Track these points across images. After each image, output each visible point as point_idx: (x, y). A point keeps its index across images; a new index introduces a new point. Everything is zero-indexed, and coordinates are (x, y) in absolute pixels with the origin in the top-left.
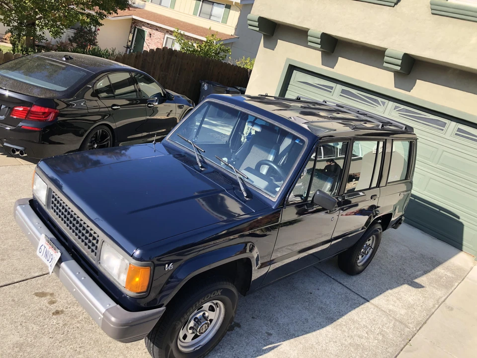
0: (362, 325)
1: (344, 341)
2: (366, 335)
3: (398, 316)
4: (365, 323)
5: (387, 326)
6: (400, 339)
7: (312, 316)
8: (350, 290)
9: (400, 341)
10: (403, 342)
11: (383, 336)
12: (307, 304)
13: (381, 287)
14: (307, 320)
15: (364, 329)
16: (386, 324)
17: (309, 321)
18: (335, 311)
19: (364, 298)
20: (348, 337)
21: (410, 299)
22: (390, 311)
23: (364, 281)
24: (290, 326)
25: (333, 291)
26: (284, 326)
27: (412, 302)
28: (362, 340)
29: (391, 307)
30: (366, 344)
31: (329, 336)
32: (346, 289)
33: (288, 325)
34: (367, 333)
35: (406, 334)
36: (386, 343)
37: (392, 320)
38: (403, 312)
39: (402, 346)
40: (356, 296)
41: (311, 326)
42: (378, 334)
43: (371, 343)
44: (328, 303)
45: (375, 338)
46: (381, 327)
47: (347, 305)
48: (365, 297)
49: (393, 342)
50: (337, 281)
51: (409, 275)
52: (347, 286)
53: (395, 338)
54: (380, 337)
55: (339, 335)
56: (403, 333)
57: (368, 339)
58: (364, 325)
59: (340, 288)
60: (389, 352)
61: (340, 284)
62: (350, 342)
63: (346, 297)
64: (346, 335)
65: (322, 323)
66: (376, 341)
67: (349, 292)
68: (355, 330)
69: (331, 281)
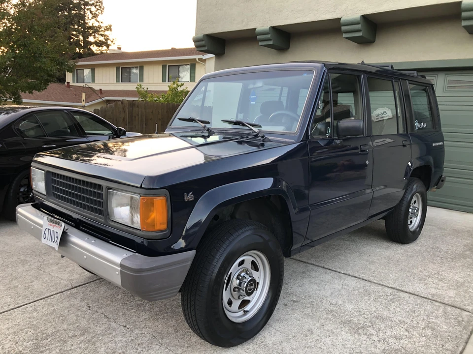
0: (397, 321)
1: (373, 349)
2: (407, 333)
3: (446, 300)
4: (400, 318)
5: (434, 315)
6: (459, 328)
7: (318, 325)
8: (370, 281)
9: (460, 331)
10: (465, 331)
11: (433, 329)
12: (309, 310)
13: (413, 271)
14: (311, 331)
15: (402, 326)
16: (432, 313)
17: (315, 331)
18: (353, 311)
19: (391, 288)
20: (379, 341)
21: (456, 277)
22: (433, 295)
23: (387, 268)
24: (284, 344)
25: (346, 287)
26: (275, 346)
27: (461, 280)
28: (402, 341)
29: (433, 291)
30: (410, 345)
31: (349, 346)
32: (363, 283)
33: (281, 343)
34: (406, 330)
35: (466, 319)
36: (439, 339)
37: (439, 307)
38: (452, 293)
39: (466, 337)
40: (380, 287)
41: (318, 338)
42: (424, 329)
43: (417, 343)
44: (340, 302)
45: (421, 335)
46: (426, 318)
47: (369, 300)
48: (393, 286)
49: (450, 334)
50: (350, 275)
51: (447, 252)
52: (365, 278)
53: (451, 329)
54: (429, 332)
55: (364, 342)
56: (460, 319)
57: (410, 338)
58: (400, 321)
59: (355, 282)
60: (447, 350)
61: (354, 278)
62: (383, 348)
63: (366, 290)
64: (376, 339)
65: (334, 331)
66: (424, 339)
67: (368, 284)
68: (388, 330)
69: (340, 277)
